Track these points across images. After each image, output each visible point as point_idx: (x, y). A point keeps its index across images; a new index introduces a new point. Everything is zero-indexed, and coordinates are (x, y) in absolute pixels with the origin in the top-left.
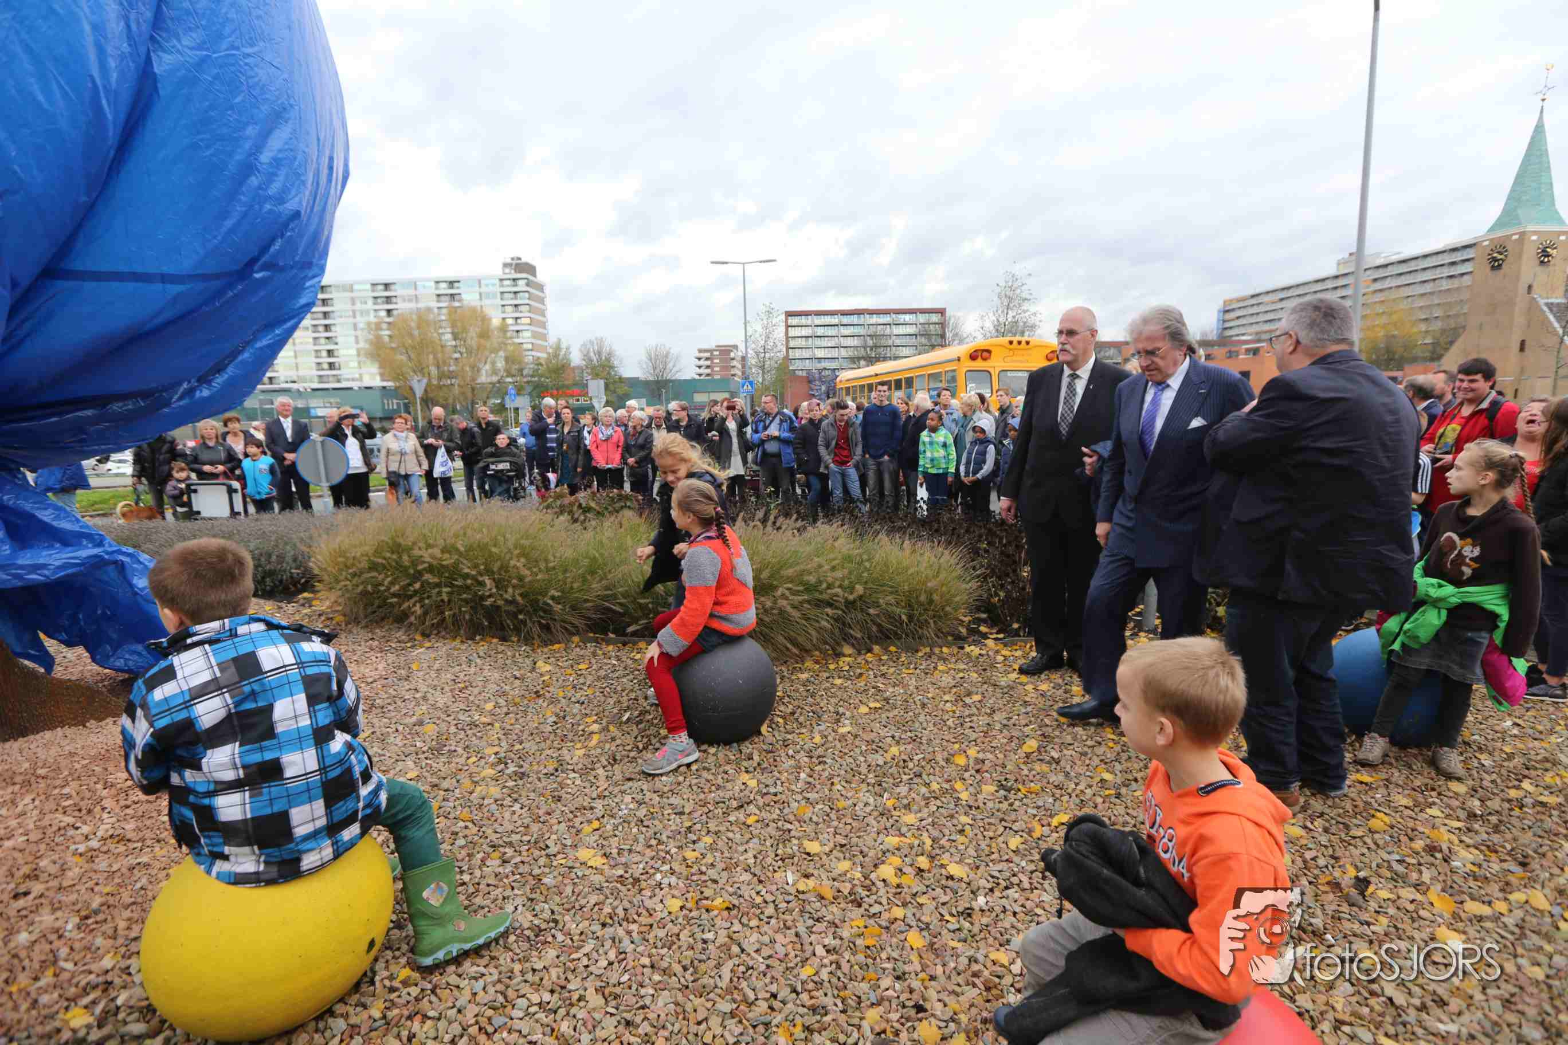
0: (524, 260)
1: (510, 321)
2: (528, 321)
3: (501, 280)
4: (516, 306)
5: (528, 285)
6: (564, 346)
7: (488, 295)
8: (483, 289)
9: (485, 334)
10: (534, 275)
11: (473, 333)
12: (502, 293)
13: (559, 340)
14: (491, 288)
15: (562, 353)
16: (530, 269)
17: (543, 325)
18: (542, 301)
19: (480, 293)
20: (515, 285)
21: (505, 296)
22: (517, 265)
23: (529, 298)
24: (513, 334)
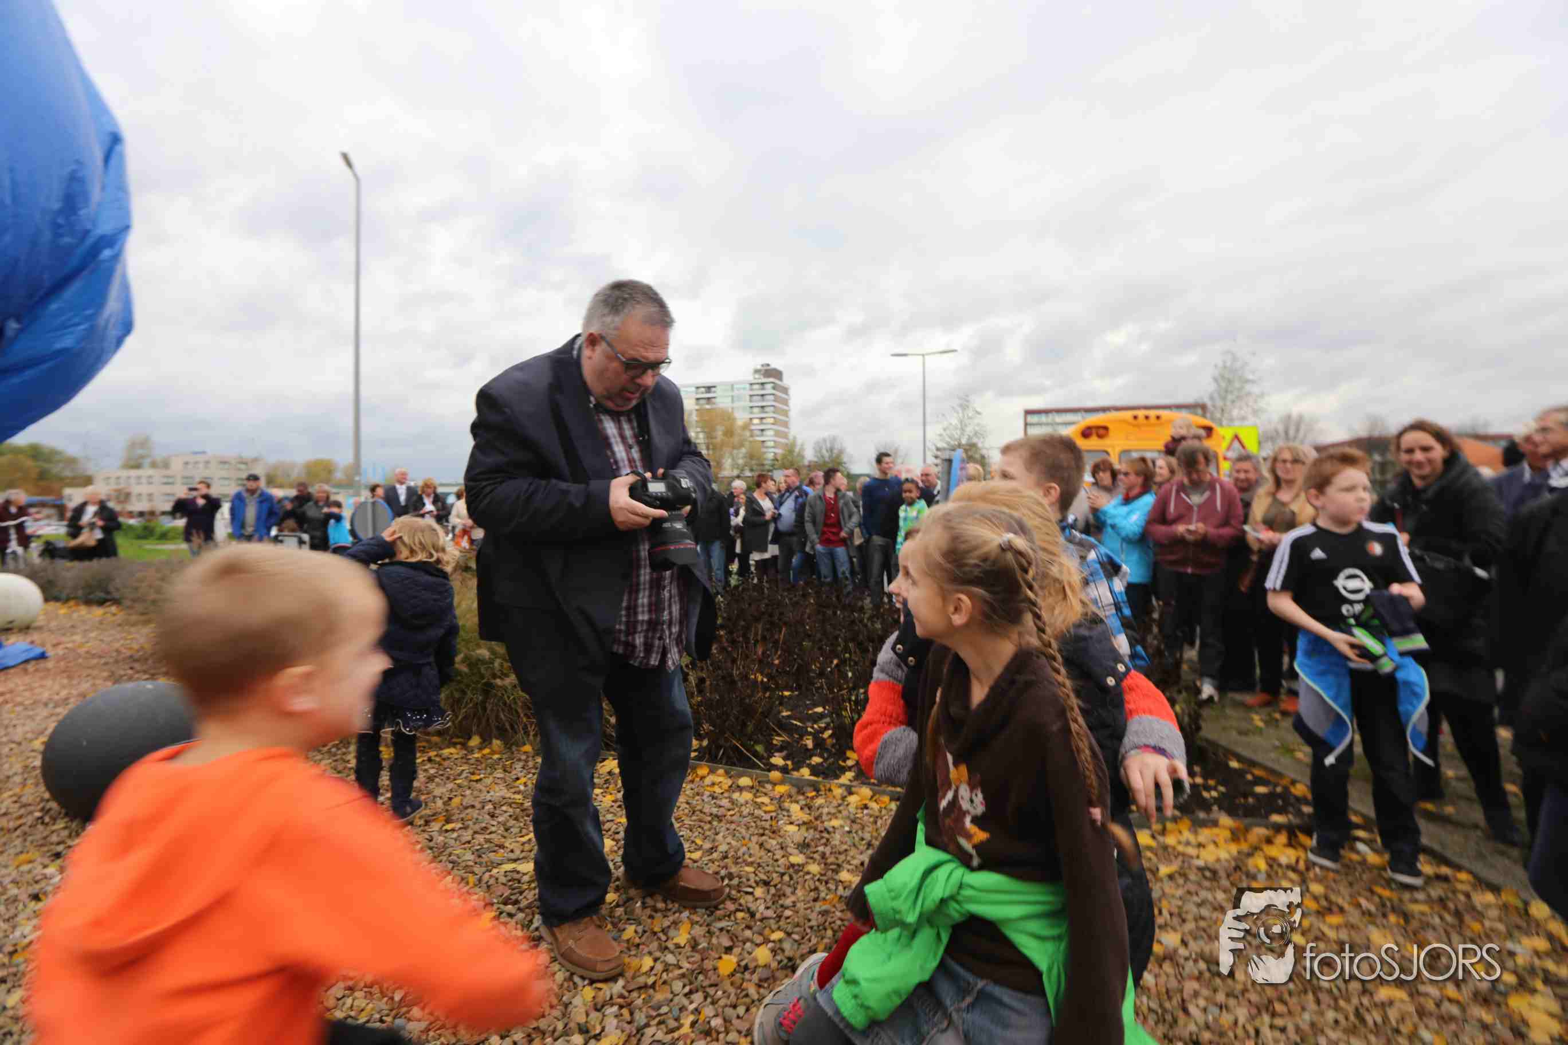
0: (773, 366)
1: (756, 421)
2: (772, 421)
3: (750, 385)
4: (763, 407)
5: (774, 388)
6: (799, 442)
7: (739, 398)
8: (736, 393)
9: (729, 433)
10: (781, 379)
11: (719, 433)
12: (751, 396)
13: (795, 438)
14: (742, 392)
15: (797, 450)
16: (777, 374)
17: (786, 424)
18: (785, 402)
19: (732, 397)
20: (763, 389)
21: (755, 398)
22: (766, 371)
23: (775, 401)
24: (759, 433)
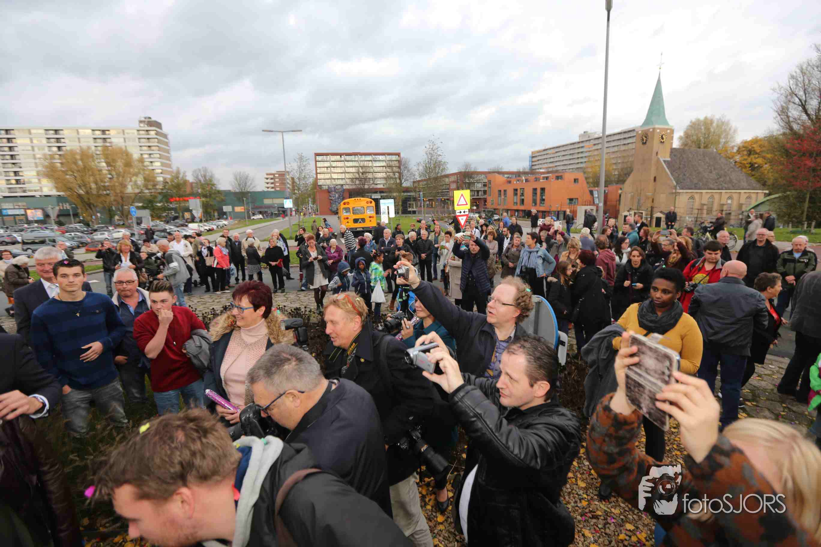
0: (153, 119)
1: (146, 156)
2: (158, 156)
3: (138, 130)
4: (149, 147)
5: (156, 134)
6: (182, 171)
7: (130, 140)
8: (126, 135)
9: (128, 164)
10: (161, 128)
11: (120, 164)
12: (139, 138)
13: (178, 168)
14: (131, 136)
15: (181, 176)
16: (158, 125)
17: (168, 159)
18: (167, 144)
19: (125, 139)
20: (148, 134)
21: (142, 140)
22: (149, 122)
23: (158, 143)
24: (148, 164)
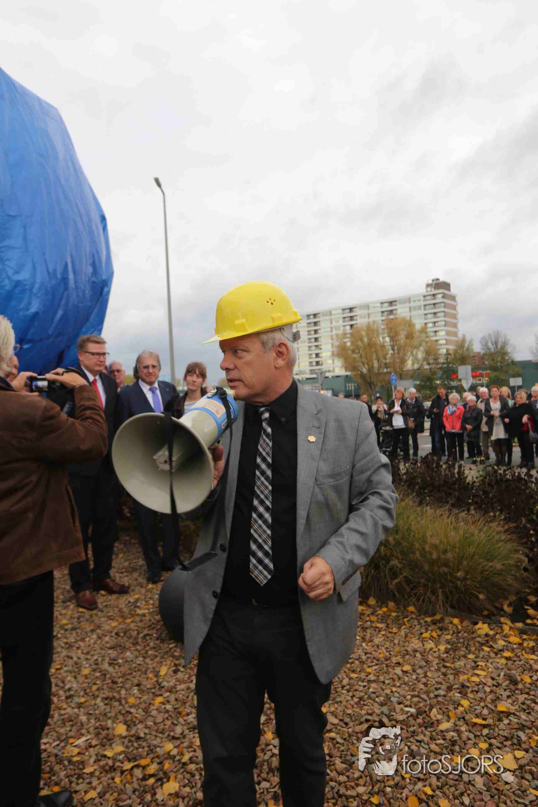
0: (441, 280)
1: (430, 325)
2: (443, 323)
3: (424, 296)
4: (435, 313)
5: (443, 297)
6: (468, 339)
7: (415, 308)
8: (412, 304)
9: (410, 336)
10: (449, 289)
11: (402, 336)
12: (425, 305)
13: (464, 336)
14: (417, 304)
15: (466, 345)
16: (446, 286)
17: (455, 326)
18: (454, 308)
19: (410, 308)
20: (435, 299)
21: (427, 307)
22: (436, 284)
23: (445, 307)
24: (432, 334)
